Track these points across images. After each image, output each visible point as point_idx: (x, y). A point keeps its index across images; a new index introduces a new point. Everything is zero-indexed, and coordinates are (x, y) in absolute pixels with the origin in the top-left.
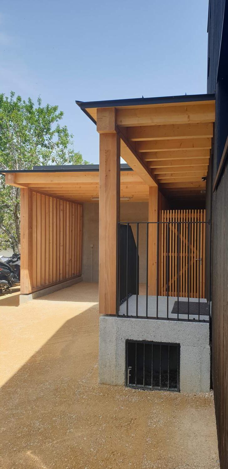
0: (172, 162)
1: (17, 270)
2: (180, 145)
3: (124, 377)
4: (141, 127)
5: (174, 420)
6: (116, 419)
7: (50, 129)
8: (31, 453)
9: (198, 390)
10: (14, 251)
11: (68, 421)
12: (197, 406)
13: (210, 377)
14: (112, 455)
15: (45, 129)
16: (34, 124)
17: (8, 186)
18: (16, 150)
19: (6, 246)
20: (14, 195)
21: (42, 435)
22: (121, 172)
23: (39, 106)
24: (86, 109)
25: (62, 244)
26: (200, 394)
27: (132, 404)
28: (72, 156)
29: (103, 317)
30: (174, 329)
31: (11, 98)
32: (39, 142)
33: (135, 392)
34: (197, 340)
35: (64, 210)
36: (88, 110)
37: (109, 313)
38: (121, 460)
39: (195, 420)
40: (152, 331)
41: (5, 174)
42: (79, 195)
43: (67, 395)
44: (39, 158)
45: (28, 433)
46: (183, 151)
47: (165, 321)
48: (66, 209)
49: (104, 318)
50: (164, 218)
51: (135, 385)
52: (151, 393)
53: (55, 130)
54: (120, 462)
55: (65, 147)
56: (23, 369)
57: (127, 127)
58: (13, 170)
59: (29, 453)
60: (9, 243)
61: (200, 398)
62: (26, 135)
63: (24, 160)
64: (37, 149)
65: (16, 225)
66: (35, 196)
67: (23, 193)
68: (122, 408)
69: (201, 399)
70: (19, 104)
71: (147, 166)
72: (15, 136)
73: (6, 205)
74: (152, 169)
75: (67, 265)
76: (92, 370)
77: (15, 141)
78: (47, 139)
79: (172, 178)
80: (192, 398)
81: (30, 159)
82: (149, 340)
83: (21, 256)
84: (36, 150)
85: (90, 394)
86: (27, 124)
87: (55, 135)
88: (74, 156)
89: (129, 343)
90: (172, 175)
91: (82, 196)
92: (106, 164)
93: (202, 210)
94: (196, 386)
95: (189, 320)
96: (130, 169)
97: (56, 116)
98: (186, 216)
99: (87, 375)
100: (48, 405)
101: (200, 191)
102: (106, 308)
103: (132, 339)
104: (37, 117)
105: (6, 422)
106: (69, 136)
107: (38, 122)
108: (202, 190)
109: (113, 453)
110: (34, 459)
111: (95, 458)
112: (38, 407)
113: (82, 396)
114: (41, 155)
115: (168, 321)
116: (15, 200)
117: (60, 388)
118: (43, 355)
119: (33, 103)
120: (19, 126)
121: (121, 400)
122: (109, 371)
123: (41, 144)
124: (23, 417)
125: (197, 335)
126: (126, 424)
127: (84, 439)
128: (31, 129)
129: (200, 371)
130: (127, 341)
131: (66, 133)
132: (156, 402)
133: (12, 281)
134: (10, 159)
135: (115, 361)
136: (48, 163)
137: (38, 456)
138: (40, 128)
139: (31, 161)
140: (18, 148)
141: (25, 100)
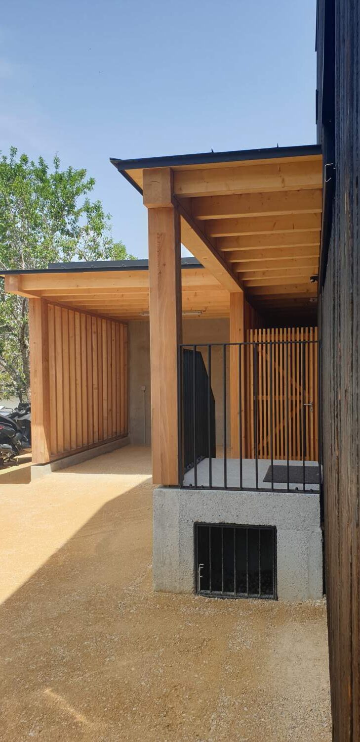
0: (262, 253)
1: (25, 429)
2: (274, 226)
3: (192, 580)
4: (212, 197)
5: (268, 639)
6: (180, 641)
7: (74, 206)
8: (51, 691)
9: (304, 595)
10: (21, 400)
11: (107, 645)
12: (303, 619)
13: (322, 576)
14: (174, 691)
15: (67, 205)
16: (49, 199)
17: (9, 296)
18: (21, 240)
19: (9, 392)
20: (18, 310)
21: (67, 667)
22: (183, 271)
23: (55, 170)
24: (126, 171)
25: (95, 386)
26: (308, 602)
27: (204, 618)
28: (110, 249)
29: (159, 490)
30: (267, 505)
31: (11, 157)
32: (57, 227)
33: (210, 602)
34: (302, 520)
35: (98, 332)
36: (129, 172)
37: (169, 483)
38: (187, 697)
39: (299, 639)
40: (233, 509)
41: (4, 276)
42: (121, 308)
43: (106, 609)
44: (58, 252)
45: (46, 663)
46: (279, 234)
47: (253, 492)
48: (102, 331)
49: (161, 491)
51: (209, 592)
52: (234, 603)
53: (82, 207)
54: (185, 699)
55: (98, 234)
56: (37, 575)
57: (192, 198)
58: (17, 270)
59: (47, 691)
60: (12, 389)
61: (307, 607)
62: (36, 216)
63: (35, 256)
64: (54, 238)
65: (23, 359)
66: (52, 311)
67: (34, 307)
68: (190, 624)
69: (308, 609)
70: (25, 167)
71: (224, 258)
72: (20, 218)
73: (7, 326)
74: (234, 264)
75: (104, 418)
76: (144, 572)
77: (19, 225)
78: (69, 221)
79: (265, 278)
80: (296, 608)
81: (44, 254)
82: (230, 522)
83: (32, 407)
84: (54, 241)
85: (141, 607)
86: (38, 198)
87: (81, 216)
88: (113, 248)
89: (198, 527)
90: (264, 273)
91: (126, 310)
92: (159, 255)
93: (311, 328)
94: (301, 591)
95: (289, 491)
96: (200, 266)
97: (83, 185)
98: (287, 337)
99: (136, 581)
100: (76, 625)
101: (309, 299)
102: (162, 475)
103: (203, 521)
104: (53, 187)
105: (13, 650)
106: (104, 217)
107: (56, 195)
108: (313, 298)
109: (175, 686)
110: (56, 699)
111: (148, 695)
112: (61, 627)
113: (128, 609)
114: (60, 248)
115: (257, 493)
116: (21, 318)
117: (96, 600)
118: (68, 554)
119: (46, 165)
120: (25, 202)
121: (188, 613)
122: (170, 572)
123: (60, 230)
124: (39, 641)
125: (301, 513)
126: (195, 647)
127: (131, 670)
128: (44, 206)
129: (308, 567)
130: (196, 525)
131: (100, 212)
132: (241, 614)
133: (19, 445)
134: (12, 254)
135: (178, 555)
136: (72, 259)
137: (61, 695)
138: (59, 205)
139: (46, 257)
140: (24, 237)
141: (34, 161)
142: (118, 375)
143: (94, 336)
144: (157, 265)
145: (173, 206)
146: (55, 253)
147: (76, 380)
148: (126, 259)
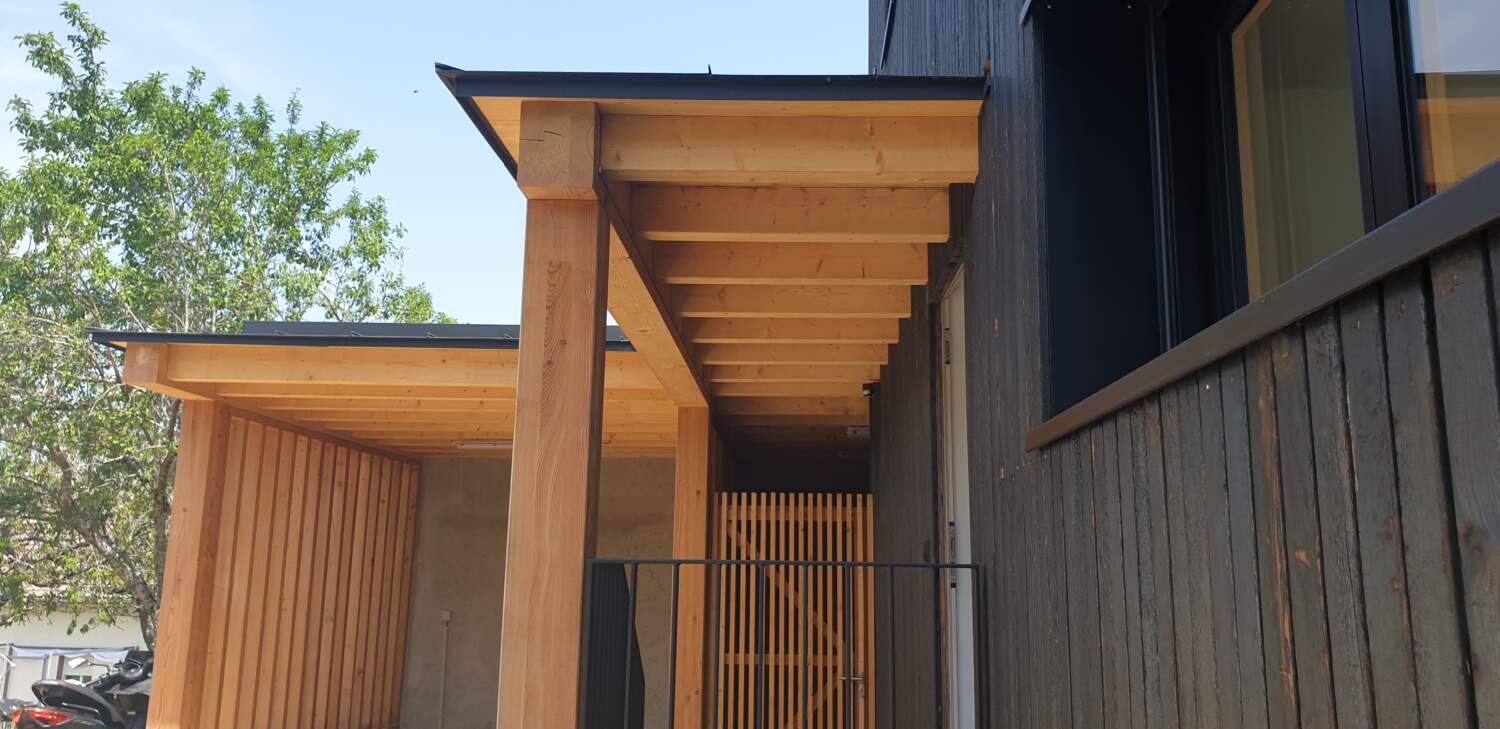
0: (772, 327)
2: (817, 267)
7: (325, 204)
15: (306, 201)
16: (268, 183)
23: (289, 126)
24: (476, 99)
25: (329, 613)
28: (395, 299)
31: (188, 89)
32: (279, 245)
35: (350, 482)
36: (483, 102)
41: (124, 344)
44: (274, 298)
48: (358, 481)
50: (729, 521)
53: (341, 207)
55: (371, 266)
58: (169, 332)
62: (232, 217)
63: (217, 303)
64: (269, 267)
65: (157, 537)
66: (241, 433)
67: (194, 420)
70: (219, 114)
71: (685, 332)
72: (192, 219)
73: (125, 460)
74: (702, 346)
75: (343, 693)
77: (189, 234)
78: (309, 234)
79: (762, 380)
81: (240, 301)
83: (159, 663)
84: (266, 271)
86: (240, 179)
87: (338, 224)
88: (401, 297)
90: (760, 370)
91: (422, 433)
92: (550, 318)
93: (859, 496)
97: (347, 161)
98: (806, 515)
101: (846, 429)
104: (281, 160)
106: (389, 232)
107: (283, 178)
114: (280, 288)
116: (164, 443)
119: (270, 114)
120: (210, 186)
123: (284, 251)
128: (253, 198)
131: (382, 220)
134: (163, 297)
136: (304, 316)
138: (288, 198)
139: (243, 307)
140: (196, 260)
141: (243, 104)
142: (387, 585)
143: (338, 494)
144: (543, 342)
145: (596, 198)
146: (267, 299)
147: (281, 598)
148: (430, 321)
